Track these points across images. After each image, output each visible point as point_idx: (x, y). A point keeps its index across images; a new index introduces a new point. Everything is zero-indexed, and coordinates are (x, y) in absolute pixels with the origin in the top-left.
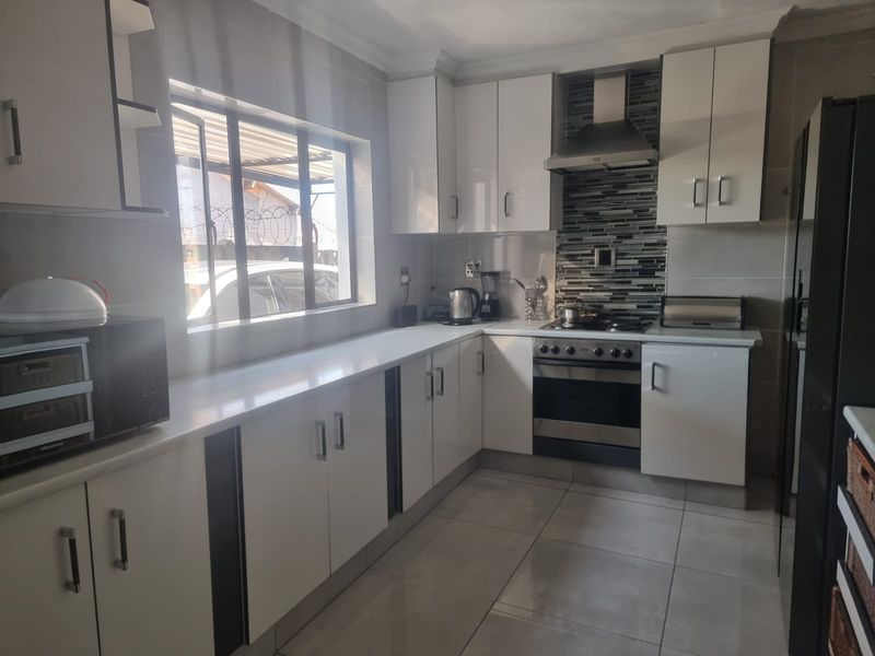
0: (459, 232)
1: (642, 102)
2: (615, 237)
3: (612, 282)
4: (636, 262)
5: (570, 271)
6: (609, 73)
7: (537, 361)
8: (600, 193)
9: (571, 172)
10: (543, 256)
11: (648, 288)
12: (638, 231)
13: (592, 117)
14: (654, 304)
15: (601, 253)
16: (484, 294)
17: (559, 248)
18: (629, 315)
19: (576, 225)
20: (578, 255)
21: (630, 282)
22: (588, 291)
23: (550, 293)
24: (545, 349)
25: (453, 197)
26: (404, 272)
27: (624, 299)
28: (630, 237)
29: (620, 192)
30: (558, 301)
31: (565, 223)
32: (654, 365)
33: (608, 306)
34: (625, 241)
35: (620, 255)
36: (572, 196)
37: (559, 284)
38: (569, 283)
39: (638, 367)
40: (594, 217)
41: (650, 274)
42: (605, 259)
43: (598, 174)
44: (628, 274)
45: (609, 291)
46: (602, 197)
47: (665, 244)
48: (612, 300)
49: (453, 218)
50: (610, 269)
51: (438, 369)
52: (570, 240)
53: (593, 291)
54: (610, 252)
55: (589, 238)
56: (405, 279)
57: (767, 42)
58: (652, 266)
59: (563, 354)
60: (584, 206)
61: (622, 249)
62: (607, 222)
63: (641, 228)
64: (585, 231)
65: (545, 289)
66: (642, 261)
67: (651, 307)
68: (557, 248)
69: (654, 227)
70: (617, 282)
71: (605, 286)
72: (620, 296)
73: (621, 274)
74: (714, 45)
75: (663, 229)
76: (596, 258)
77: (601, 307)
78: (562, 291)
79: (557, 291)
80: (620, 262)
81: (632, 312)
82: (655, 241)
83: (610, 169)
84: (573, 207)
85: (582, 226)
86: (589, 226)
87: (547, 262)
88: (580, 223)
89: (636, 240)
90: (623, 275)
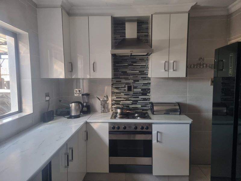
0: (73, 77)
1: (141, 33)
2: (133, 81)
3: (132, 97)
4: (140, 90)
5: (117, 93)
6: (131, 20)
7: (110, 133)
8: (127, 65)
9: (117, 56)
10: (106, 87)
11: (145, 99)
12: (141, 79)
13: (125, 36)
14: (147, 105)
15: (128, 86)
16: (84, 103)
17: (112, 85)
18: (138, 109)
19: (118, 76)
20: (120, 87)
21: (138, 97)
22: (124, 101)
23: (110, 102)
24: (114, 128)
25: (70, 63)
26: (47, 95)
27: (137, 103)
28: (138, 81)
29: (134, 64)
30: (112, 105)
31: (114, 75)
32: (158, 132)
33: (131, 106)
34: (136, 83)
35: (135, 88)
36: (117, 65)
37: (113, 98)
38: (117, 98)
39: (151, 133)
40: (125, 73)
41: (145, 94)
42: (130, 89)
43: (126, 58)
44: (137, 94)
45: (131, 100)
46: (128, 66)
47: (150, 84)
48: (132, 104)
49: (70, 71)
50: (131, 93)
51: (70, 148)
52: (116, 81)
53: (125, 101)
54: (131, 86)
55: (124, 81)
56: (48, 98)
57: (187, 14)
58: (146, 92)
59: (121, 129)
60: (121, 69)
61: (135, 85)
62: (130, 75)
63: (142, 78)
64: (122, 78)
65: (108, 100)
66: (142, 90)
67: (146, 106)
68: (112, 84)
69: (146, 78)
70: (134, 97)
71: (130, 99)
72: (135, 102)
73: (135, 94)
74: (170, 13)
75: (149, 79)
76: (126, 88)
77: (129, 106)
78: (114, 101)
79: (112, 101)
80: (135, 90)
81: (139, 108)
82: (147, 83)
83: (131, 56)
84: (117, 69)
85: (121, 77)
86: (123, 77)
87: (108, 89)
88: (120, 75)
89: (140, 82)
90: (136, 95)
